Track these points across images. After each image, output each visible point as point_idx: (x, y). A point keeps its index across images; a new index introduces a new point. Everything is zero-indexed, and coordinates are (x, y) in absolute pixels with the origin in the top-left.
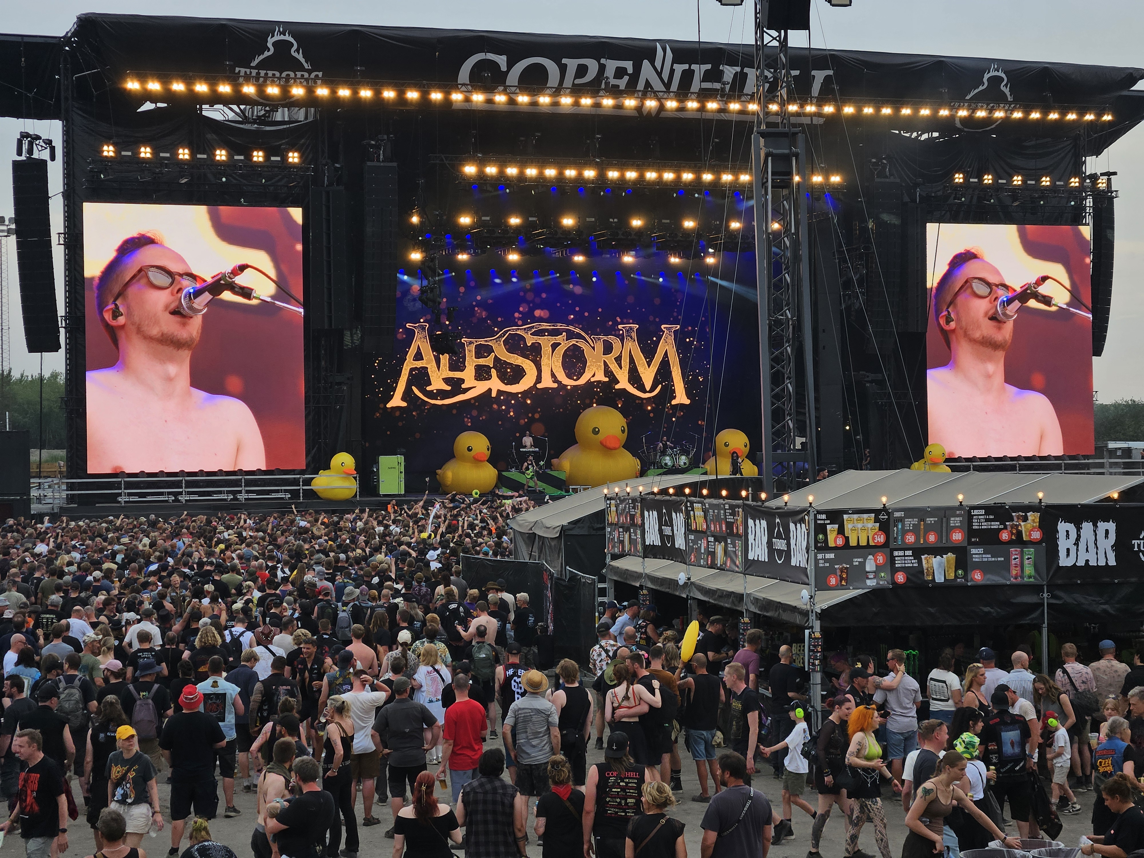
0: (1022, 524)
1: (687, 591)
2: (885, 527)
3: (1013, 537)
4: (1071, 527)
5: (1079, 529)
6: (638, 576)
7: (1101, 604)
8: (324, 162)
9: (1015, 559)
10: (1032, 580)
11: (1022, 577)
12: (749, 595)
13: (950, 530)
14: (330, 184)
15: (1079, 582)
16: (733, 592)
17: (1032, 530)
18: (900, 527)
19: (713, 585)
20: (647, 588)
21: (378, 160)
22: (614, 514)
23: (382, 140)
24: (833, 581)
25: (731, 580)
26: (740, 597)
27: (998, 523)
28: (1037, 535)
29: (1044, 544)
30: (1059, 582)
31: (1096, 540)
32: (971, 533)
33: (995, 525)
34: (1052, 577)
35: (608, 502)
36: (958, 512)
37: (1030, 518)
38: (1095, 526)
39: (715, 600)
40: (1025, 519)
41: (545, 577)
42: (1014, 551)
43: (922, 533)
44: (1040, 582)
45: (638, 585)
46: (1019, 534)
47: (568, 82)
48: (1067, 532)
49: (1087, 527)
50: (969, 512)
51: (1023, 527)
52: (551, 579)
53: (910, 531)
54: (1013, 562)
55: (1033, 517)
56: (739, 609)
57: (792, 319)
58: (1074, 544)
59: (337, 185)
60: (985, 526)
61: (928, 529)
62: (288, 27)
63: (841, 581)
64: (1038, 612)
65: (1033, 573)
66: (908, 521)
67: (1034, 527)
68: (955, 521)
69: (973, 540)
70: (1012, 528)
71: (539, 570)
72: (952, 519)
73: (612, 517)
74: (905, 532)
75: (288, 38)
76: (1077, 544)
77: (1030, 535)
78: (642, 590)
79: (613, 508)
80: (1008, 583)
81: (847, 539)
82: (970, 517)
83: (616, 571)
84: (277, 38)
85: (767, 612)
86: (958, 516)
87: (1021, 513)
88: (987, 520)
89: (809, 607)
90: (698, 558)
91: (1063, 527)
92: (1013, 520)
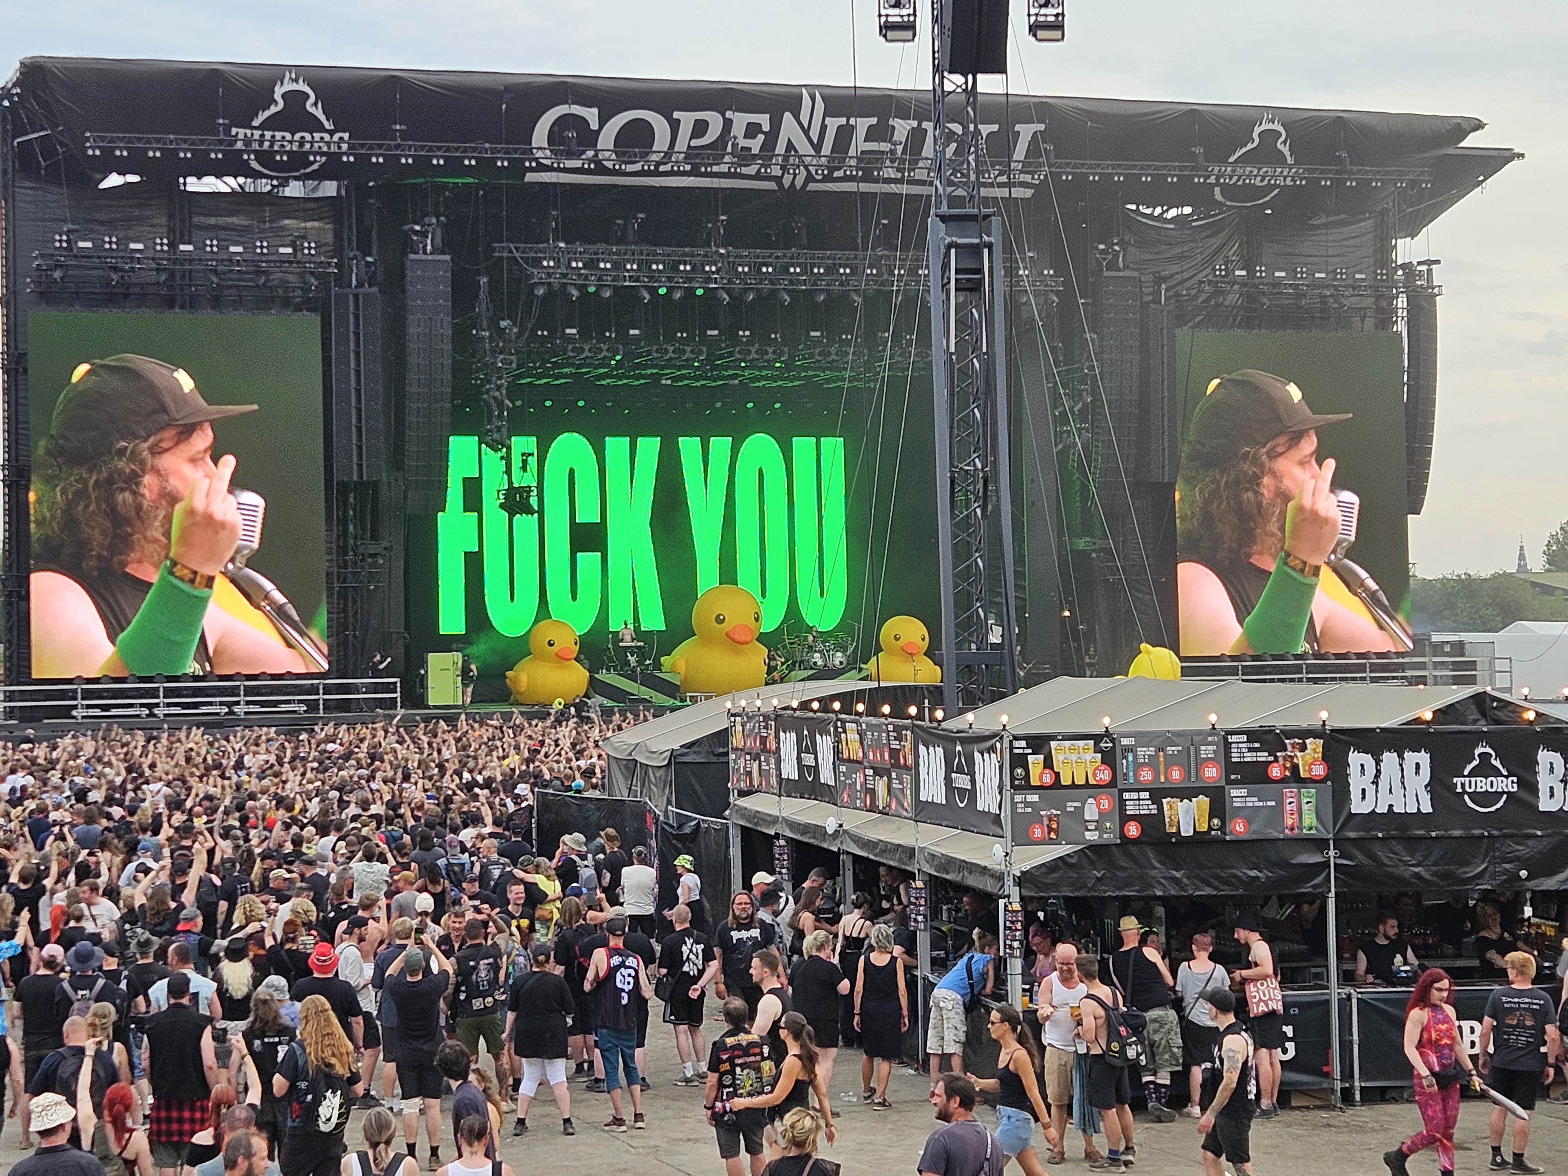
0: (1299, 754)
1: (838, 841)
2: (1109, 759)
3: (1287, 773)
4: (1368, 760)
5: (1378, 762)
6: (774, 820)
7: (1412, 865)
8: (351, 255)
9: (1291, 803)
10: (1312, 832)
11: (1301, 828)
12: (922, 849)
13: (1201, 763)
14: (360, 285)
15: (1380, 835)
16: (899, 845)
17: (1312, 764)
18: (1130, 758)
19: (873, 835)
20: (785, 837)
21: (425, 252)
22: (739, 736)
23: (429, 225)
24: (1038, 833)
25: (899, 829)
26: (910, 853)
27: (1266, 754)
28: (1319, 770)
29: (1329, 783)
30: (1352, 835)
31: (1403, 777)
32: (1230, 767)
33: (1263, 756)
34: (1339, 830)
35: (732, 719)
36: (1210, 739)
37: (1309, 746)
38: (1401, 757)
39: (876, 855)
40: (1303, 748)
41: (649, 819)
42: (1289, 792)
43: (1162, 767)
44: (1325, 835)
45: (772, 833)
46: (1295, 768)
47: (681, 145)
48: (1362, 765)
49: (1389, 758)
50: (1225, 739)
51: (1300, 758)
52: (656, 823)
53: (1144, 764)
54: (1288, 807)
55: (1314, 745)
56: (909, 868)
57: (982, 469)
58: (1373, 783)
59: (370, 286)
60: (1249, 757)
61: (1171, 762)
62: (301, 71)
63: (1049, 833)
64: (1323, 876)
65: (1315, 823)
66: (1141, 751)
67: (1315, 760)
68: (1206, 751)
69: (1233, 777)
70: (1285, 760)
71: (640, 812)
72: (1202, 748)
73: (737, 741)
74: (1138, 766)
75: (303, 87)
76: (1375, 783)
77: (1310, 770)
78: (778, 839)
79: (739, 728)
80: (1281, 836)
81: (1057, 775)
82: (1228, 745)
83: (743, 812)
84: (288, 86)
85: (947, 873)
86: (1210, 744)
87: (1297, 741)
88: (1250, 750)
89: (1003, 867)
90: (853, 798)
91: (1355, 758)
92: (1286, 750)
